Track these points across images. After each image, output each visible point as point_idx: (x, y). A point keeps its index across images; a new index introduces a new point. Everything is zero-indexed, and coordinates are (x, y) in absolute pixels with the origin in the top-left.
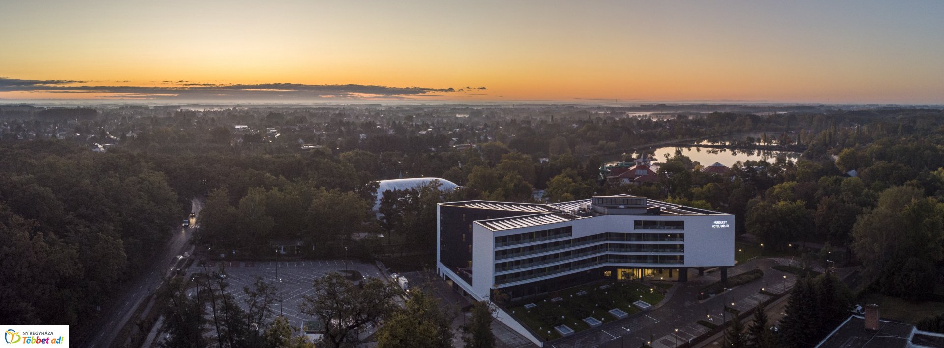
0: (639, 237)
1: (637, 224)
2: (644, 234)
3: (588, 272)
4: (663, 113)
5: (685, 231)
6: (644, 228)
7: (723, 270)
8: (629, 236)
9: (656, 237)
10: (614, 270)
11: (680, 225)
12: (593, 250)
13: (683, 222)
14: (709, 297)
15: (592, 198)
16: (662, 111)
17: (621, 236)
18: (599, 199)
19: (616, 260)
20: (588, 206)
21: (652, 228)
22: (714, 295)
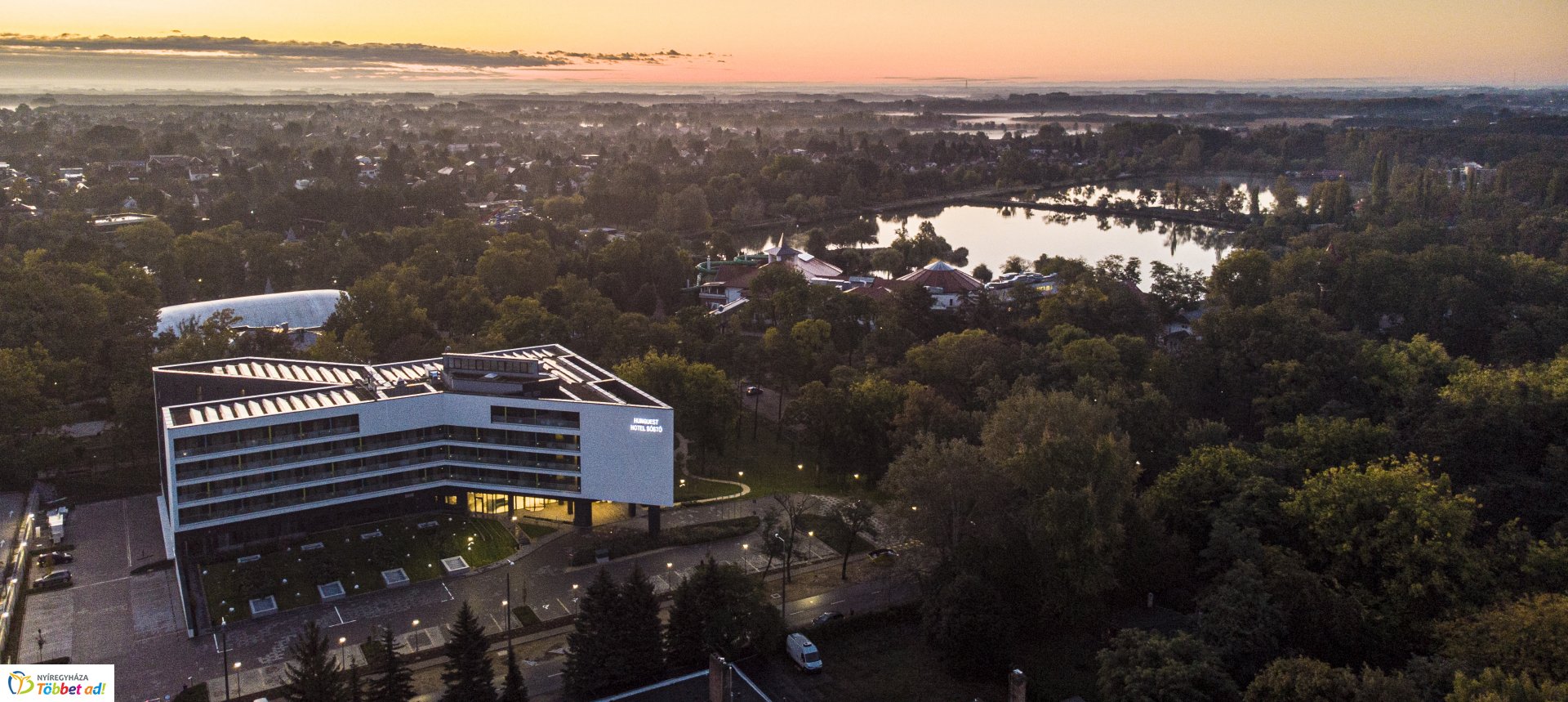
0: (501, 437)
1: (497, 412)
2: (509, 432)
3: (407, 496)
4: (1045, 115)
5: (583, 432)
6: (510, 421)
7: (654, 512)
8: (485, 435)
9: (532, 439)
10: (462, 494)
11: (572, 418)
12: (389, 460)
13: (578, 413)
14: (595, 562)
15: (442, 356)
16: (1042, 113)
17: (469, 433)
18: (455, 358)
19: (462, 476)
20: (429, 372)
21: (525, 422)
22: (606, 560)
